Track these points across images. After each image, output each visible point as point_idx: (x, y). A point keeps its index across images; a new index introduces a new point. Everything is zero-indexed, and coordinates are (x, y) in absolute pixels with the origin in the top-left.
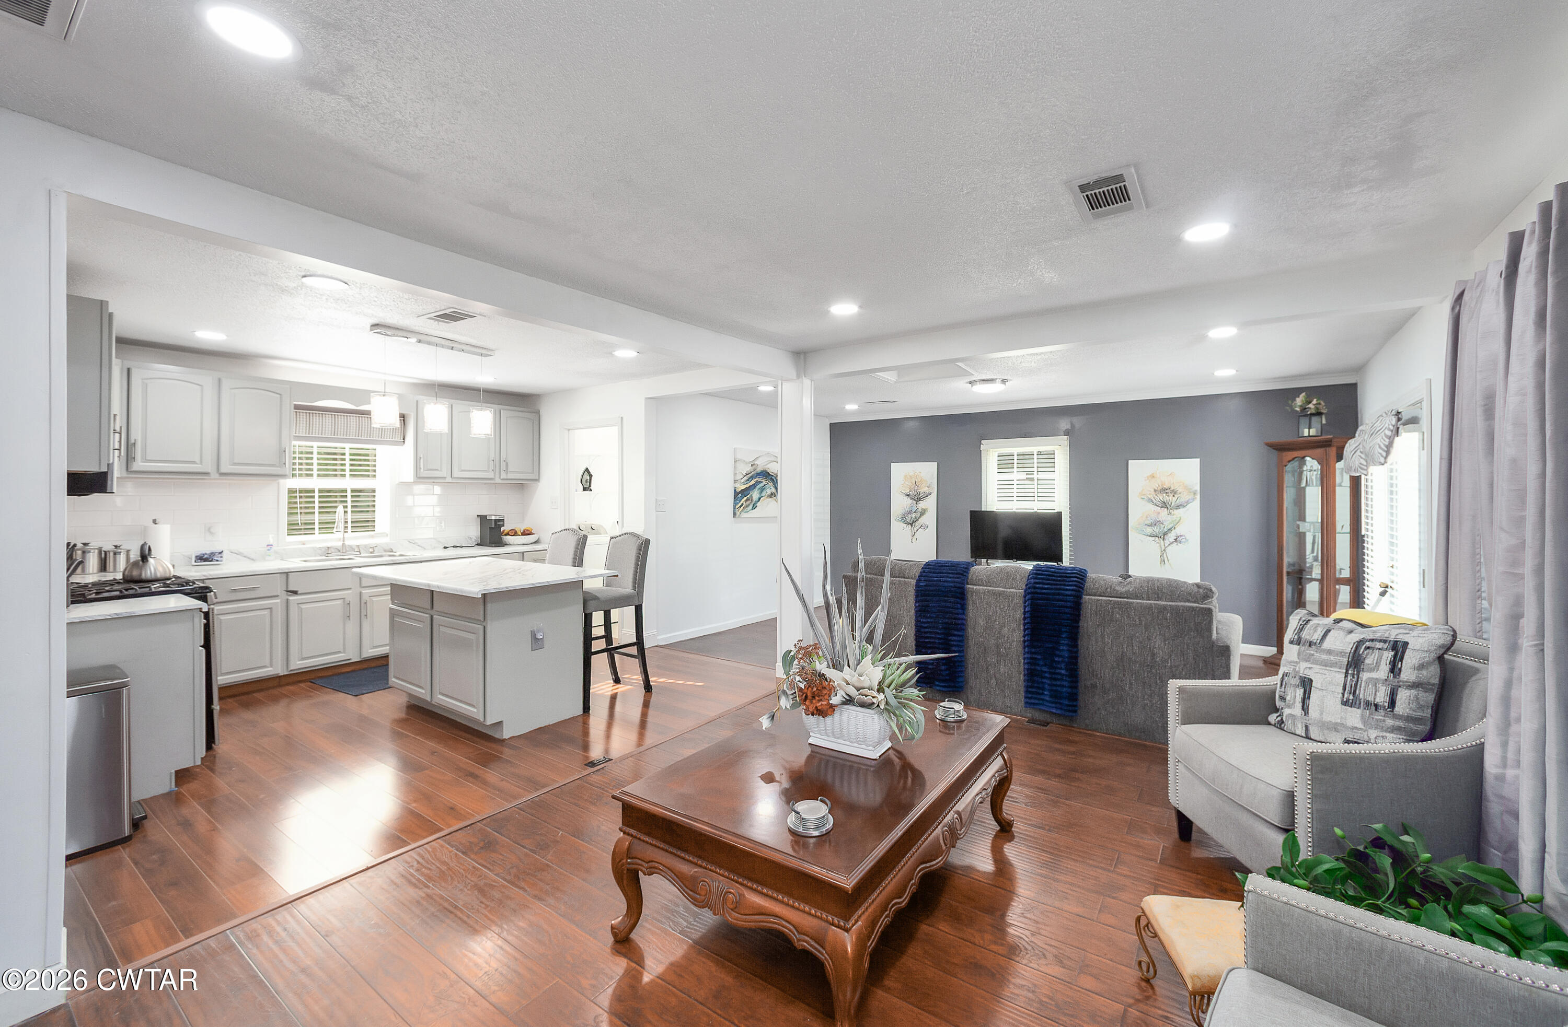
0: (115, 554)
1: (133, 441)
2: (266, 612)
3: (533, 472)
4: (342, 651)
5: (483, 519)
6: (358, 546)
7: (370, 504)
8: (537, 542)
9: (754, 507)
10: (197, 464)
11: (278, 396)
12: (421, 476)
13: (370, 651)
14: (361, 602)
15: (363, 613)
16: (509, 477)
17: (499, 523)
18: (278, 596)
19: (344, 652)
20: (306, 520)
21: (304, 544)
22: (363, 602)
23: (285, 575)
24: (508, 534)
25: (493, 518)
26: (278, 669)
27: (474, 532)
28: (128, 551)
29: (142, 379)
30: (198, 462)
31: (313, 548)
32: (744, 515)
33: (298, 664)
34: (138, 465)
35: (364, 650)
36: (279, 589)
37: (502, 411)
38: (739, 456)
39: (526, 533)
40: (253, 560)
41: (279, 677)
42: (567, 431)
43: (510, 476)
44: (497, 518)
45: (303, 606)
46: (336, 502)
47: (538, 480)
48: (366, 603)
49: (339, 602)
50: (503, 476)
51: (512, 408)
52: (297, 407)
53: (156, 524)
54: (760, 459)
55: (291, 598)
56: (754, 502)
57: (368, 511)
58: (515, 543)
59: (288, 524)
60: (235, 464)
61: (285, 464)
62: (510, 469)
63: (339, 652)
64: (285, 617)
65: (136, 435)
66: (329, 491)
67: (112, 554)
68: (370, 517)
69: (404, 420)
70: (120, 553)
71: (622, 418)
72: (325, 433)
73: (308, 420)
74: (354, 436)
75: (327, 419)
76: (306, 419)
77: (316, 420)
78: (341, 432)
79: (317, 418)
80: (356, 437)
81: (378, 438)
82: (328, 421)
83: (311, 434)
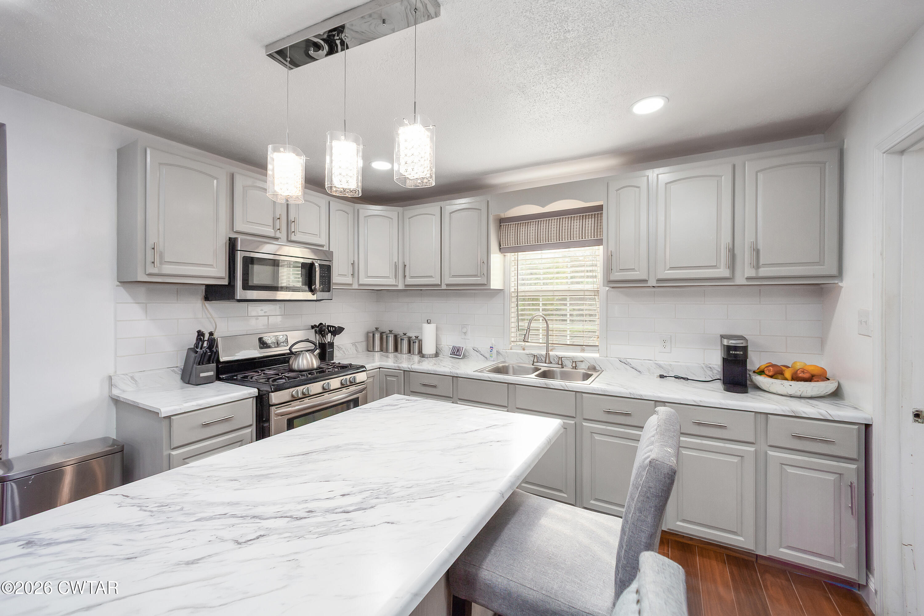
6: (560, 358)
12: (612, 279)
21: (524, 350)
28: (420, 341)
36: (452, 391)
40: (486, 358)
53: (428, 323)
69: (599, 214)
72: (530, 241)
73: (516, 230)
74: (555, 240)
75: (532, 226)
76: (515, 229)
77: (523, 230)
78: (543, 237)
79: (524, 227)
80: (557, 241)
81: (579, 239)
82: (532, 229)
83: (519, 244)
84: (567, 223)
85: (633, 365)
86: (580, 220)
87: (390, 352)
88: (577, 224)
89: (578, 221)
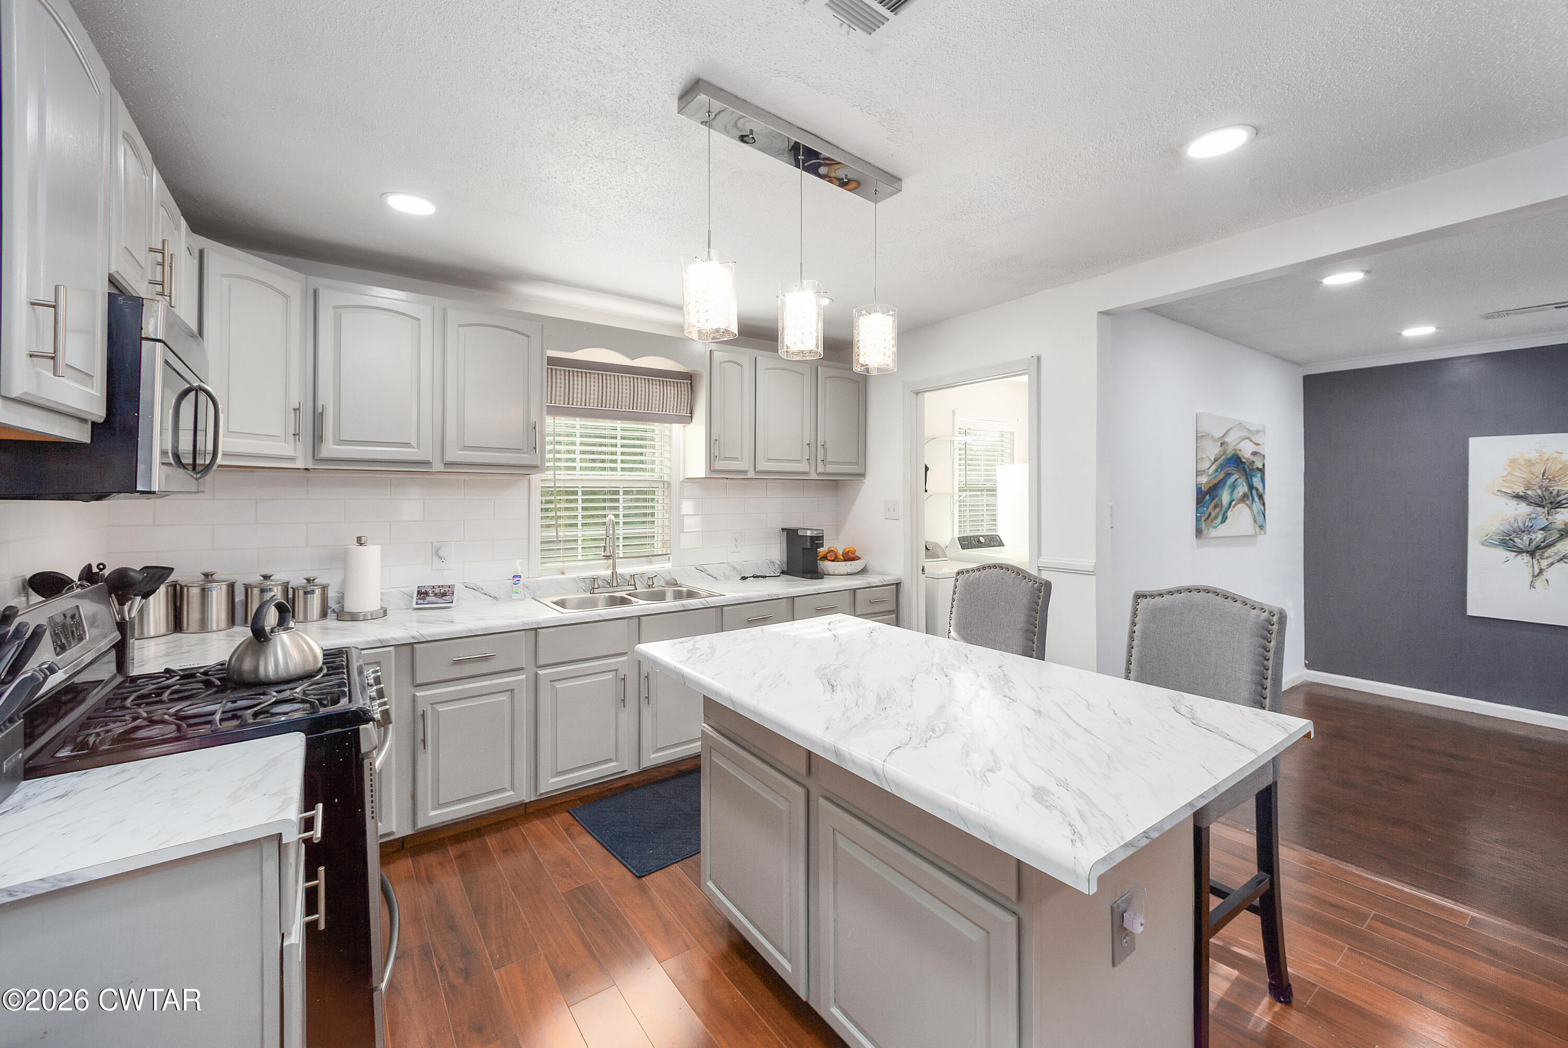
0: (306, 593)
1: (320, 410)
2: (505, 697)
3: (856, 463)
4: (614, 758)
5: (791, 535)
6: (633, 576)
7: (648, 511)
8: (863, 571)
9: (1224, 519)
10: (414, 448)
11: (525, 338)
12: (717, 468)
13: (653, 756)
14: (640, 675)
15: (644, 694)
16: (828, 471)
17: (817, 541)
18: (522, 669)
19: (617, 760)
20: (566, 536)
21: (563, 573)
22: (644, 674)
23: (533, 632)
24: (825, 558)
25: (809, 533)
26: (522, 794)
27: (776, 553)
28: (324, 588)
29: (335, 307)
30: (414, 445)
31: (574, 579)
32: (1214, 533)
33: (551, 784)
34: (330, 449)
35: (644, 756)
36: (523, 658)
37: (819, 368)
38: (1205, 428)
39: (849, 557)
40: (495, 598)
41: (525, 805)
42: (915, 395)
43: (831, 468)
44: (815, 533)
45: (559, 685)
46: (604, 508)
47: (862, 475)
48: (647, 677)
49: (610, 676)
50: (821, 469)
51: (835, 364)
52: (552, 361)
53: (361, 544)
54: (1231, 433)
55: (540, 672)
56: (1224, 509)
57: (644, 522)
58: (837, 572)
59: (542, 542)
60: (466, 448)
61: (535, 448)
62: (829, 459)
63: (610, 760)
64: (533, 708)
65: (326, 398)
66: (594, 493)
67: (301, 593)
68: (647, 530)
69: (691, 383)
70: (313, 592)
71: (1039, 358)
72: (590, 403)
73: (567, 382)
74: (627, 408)
75: (592, 380)
76: (565, 379)
77: (578, 383)
78: (610, 400)
79: (580, 378)
80: (629, 409)
81: (659, 411)
82: (594, 383)
83: (571, 403)
84: (643, 387)
85: (710, 572)
86: (660, 385)
87: (215, 628)
88: (656, 389)
89: (658, 387)
